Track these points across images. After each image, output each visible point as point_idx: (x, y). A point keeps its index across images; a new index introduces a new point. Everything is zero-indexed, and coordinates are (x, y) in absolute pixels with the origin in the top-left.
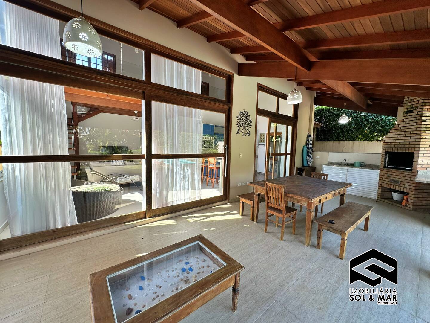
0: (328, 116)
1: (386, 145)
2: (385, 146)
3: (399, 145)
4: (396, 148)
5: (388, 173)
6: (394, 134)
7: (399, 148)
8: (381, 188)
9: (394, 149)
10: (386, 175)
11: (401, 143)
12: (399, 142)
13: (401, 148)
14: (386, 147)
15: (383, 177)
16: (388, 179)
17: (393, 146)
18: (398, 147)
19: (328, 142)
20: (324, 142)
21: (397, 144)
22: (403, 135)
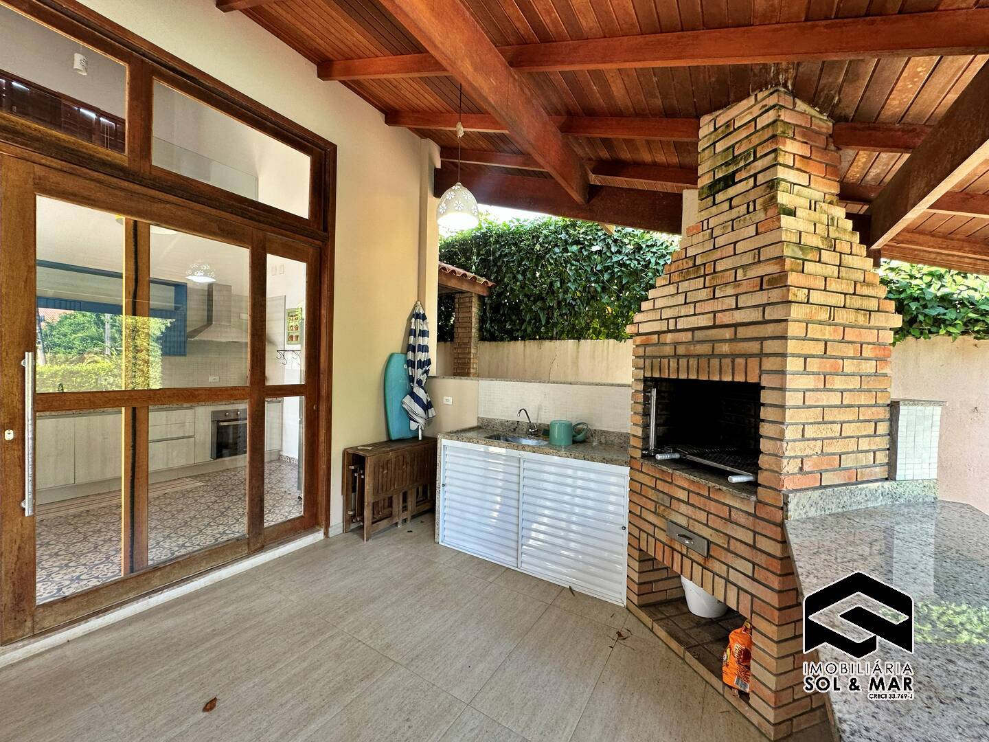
0: (506, 255)
1: (645, 345)
2: (641, 351)
3: (693, 342)
4: (683, 362)
5: (660, 486)
6: (672, 289)
7: (693, 362)
8: (636, 554)
9: (673, 364)
10: (651, 493)
11: (700, 335)
12: (693, 330)
13: (703, 361)
14: (644, 357)
15: (643, 501)
16: (658, 515)
17: (668, 350)
18: (688, 356)
19: (512, 343)
20: (500, 343)
21: (684, 340)
22: (704, 294)
